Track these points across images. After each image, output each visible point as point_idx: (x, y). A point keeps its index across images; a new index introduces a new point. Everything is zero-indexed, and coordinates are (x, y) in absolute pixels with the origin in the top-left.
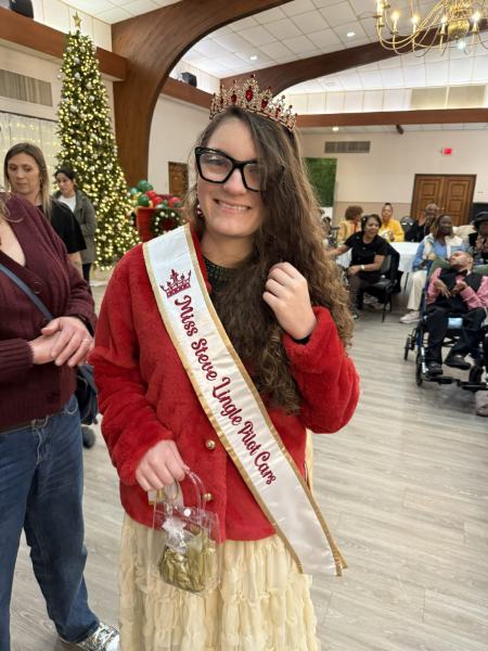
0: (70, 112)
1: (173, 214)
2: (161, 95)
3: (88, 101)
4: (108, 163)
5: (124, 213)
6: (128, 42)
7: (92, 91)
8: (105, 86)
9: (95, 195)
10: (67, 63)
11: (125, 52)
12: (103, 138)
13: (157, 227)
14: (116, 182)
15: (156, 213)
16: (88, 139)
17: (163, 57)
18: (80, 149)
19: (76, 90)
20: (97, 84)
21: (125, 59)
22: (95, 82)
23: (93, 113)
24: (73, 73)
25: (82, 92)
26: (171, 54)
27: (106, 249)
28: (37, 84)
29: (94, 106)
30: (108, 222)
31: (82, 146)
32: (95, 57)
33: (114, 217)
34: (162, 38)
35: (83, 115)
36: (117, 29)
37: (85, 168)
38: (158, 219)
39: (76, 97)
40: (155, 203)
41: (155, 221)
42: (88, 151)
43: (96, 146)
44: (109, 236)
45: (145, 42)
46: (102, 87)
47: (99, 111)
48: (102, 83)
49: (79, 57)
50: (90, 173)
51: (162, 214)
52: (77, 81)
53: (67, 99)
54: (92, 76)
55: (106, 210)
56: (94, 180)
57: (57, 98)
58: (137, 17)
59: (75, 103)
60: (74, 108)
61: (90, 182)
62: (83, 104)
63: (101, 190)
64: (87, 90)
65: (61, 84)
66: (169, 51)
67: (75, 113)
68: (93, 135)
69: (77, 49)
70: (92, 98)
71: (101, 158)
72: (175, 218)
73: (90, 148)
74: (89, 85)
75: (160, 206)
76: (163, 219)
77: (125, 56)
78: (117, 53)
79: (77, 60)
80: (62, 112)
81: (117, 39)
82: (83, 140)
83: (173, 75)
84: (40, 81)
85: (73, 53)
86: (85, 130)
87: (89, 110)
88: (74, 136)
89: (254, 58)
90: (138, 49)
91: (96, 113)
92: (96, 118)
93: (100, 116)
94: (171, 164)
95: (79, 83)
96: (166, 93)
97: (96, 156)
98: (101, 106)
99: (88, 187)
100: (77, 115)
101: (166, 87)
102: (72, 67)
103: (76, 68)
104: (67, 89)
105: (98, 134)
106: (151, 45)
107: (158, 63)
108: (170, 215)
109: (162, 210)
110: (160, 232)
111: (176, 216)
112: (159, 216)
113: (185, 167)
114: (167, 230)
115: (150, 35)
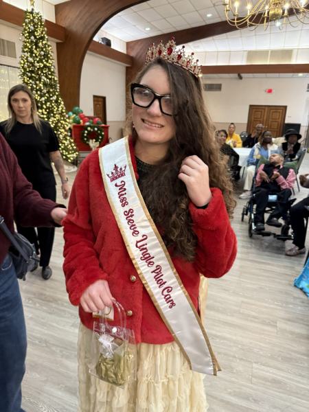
0: (28, 62)
1: (96, 129)
2: (88, 52)
3: (40, 55)
4: (53, 95)
5: (64, 128)
6: (66, 17)
7: (42, 48)
8: (51, 46)
9: (45, 116)
10: (25, 30)
11: (64, 24)
12: (50, 79)
13: (86, 137)
14: (58, 108)
15: (85, 128)
16: (40, 79)
17: (89, 27)
18: (35, 86)
19: (32, 47)
20: (46, 44)
21: (64, 28)
22: (44, 42)
23: (42, 63)
24: (30, 36)
25: (36, 49)
26: (93, 26)
28: (6, 44)
29: (44, 58)
31: (36, 84)
32: (44, 26)
33: (57, 130)
34: (87, 15)
35: (36, 64)
36: (59, 9)
37: (38, 98)
38: (86, 132)
39: (32, 52)
40: (84, 122)
41: (84, 133)
42: (40, 88)
43: (45, 84)
45: (78, 16)
46: (49, 46)
47: (47, 61)
48: (49, 43)
49: (34, 26)
50: (41, 102)
51: (89, 129)
52: (32, 42)
53: (26, 54)
54: (42, 38)
55: (53, 126)
56: (44, 106)
57: (19, 52)
59: (31, 56)
60: (31, 59)
61: (42, 108)
62: (36, 57)
63: (48, 113)
64: (39, 48)
65: (22, 44)
66: (92, 23)
67: (31, 63)
68: (43, 77)
69: (32, 21)
70: (42, 53)
71: (48, 92)
72: (97, 132)
73: (41, 85)
74: (40, 44)
75: (87, 124)
76: (89, 132)
77: (63, 26)
78: (61, 25)
79: (32, 28)
80: (22, 62)
81: (59, 15)
82: (37, 80)
83: (96, 39)
84: (8, 42)
85: (29, 23)
86: (38, 74)
87: (41, 61)
88: (31, 78)
89: (148, 29)
90: (74, 21)
91: (45, 63)
92: (45, 66)
93: (48, 65)
94: (95, 97)
95: (34, 43)
96: (90, 50)
97: (45, 91)
98: (48, 58)
99: (40, 111)
100: (33, 64)
101: (90, 47)
102: (29, 32)
103: (31, 33)
104: (26, 47)
105: (47, 77)
106: (81, 19)
107: (86, 31)
108: (94, 129)
109: (88, 126)
110: (88, 140)
111: (98, 130)
112: (87, 130)
113: (104, 99)
114: (92, 139)
115: (80, 12)
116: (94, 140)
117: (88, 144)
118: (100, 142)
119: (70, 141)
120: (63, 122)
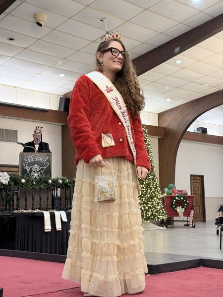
1: (182, 198)
2: (182, 141)
5: (157, 197)
6: (166, 120)
9: (144, 189)
11: (164, 125)
13: (174, 205)
14: (154, 183)
15: (173, 198)
17: (182, 126)
21: (164, 128)
26: (184, 125)
27: (148, 213)
30: (149, 201)
33: (152, 199)
34: (181, 118)
36: (160, 116)
38: (174, 201)
40: (175, 194)
41: (173, 202)
44: (149, 207)
45: (174, 119)
51: (177, 198)
55: (149, 196)
56: (144, 183)
58: (170, 110)
61: (142, 184)
63: (147, 187)
66: (184, 123)
72: (183, 200)
76: (177, 200)
77: (164, 126)
78: (162, 126)
81: (161, 119)
90: (171, 123)
94: (192, 175)
99: (141, 186)
106: (176, 121)
107: (180, 128)
108: (180, 198)
109: (176, 196)
110: (176, 207)
111: (184, 199)
112: (175, 199)
113: (202, 177)
114: (179, 206)
115: (176, 116)
116: (181, 207)
117: (176, 210)
118: (185, 209)
119: (161, 207)
120: (157, 193)
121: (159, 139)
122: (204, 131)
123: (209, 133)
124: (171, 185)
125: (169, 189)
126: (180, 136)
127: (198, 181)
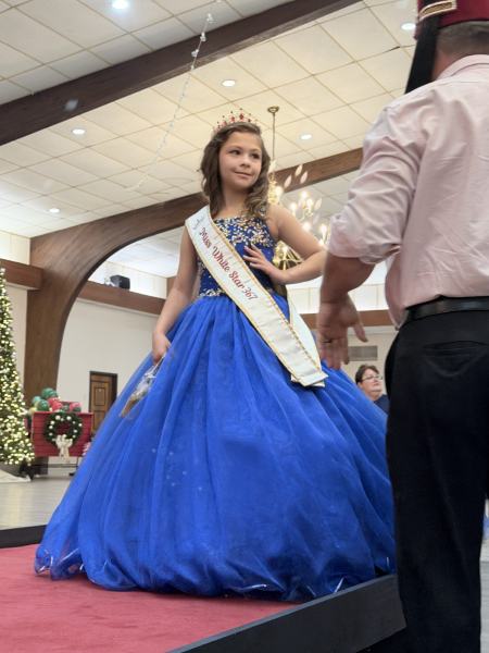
1: (68, 418)
5: (15, 415)
6: (46, 253)
11: (43, 263)
13: (51, 431)
15: (52, 417)
17: (78, 268)
21: (41, 269)
26: (84, 267)
33: (5, 418)
34: (78, 251)
36: (36, 243)
38: (53, 423)
40: (55, 409)
41: (50, 425)
45: (64, 252)
48: (7, 298)
51: (58, 417)
58: (57, 232)
66: (84, 262)
72: (70, 422)
75: (58, 411)
76: (58, 422)
77: (41, 266)
78: (37, 265)
81: (35, 252)
90: (58, 261)
94: (93, 374)
106: (67, 258)
107: (74, 273)
108: (65, 418)
109: (57, 414)
110: (55, 436)
111: (73, 419)
112: (54, 420)
113: (114, 377)
114: (62, 434)
115: (67, 248)
116: (65, 436)
117: (54, 443)
118: (74, 440)
119: (23, 435)
120: (16, 406)
121: (29, 292)
122: (124, 283)
123: (134, 288)
124: (48, 390)
125: (44, 398)
126: (73, 290)
127: (106, 385)
